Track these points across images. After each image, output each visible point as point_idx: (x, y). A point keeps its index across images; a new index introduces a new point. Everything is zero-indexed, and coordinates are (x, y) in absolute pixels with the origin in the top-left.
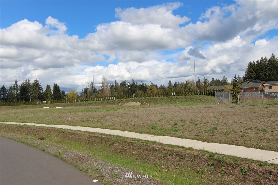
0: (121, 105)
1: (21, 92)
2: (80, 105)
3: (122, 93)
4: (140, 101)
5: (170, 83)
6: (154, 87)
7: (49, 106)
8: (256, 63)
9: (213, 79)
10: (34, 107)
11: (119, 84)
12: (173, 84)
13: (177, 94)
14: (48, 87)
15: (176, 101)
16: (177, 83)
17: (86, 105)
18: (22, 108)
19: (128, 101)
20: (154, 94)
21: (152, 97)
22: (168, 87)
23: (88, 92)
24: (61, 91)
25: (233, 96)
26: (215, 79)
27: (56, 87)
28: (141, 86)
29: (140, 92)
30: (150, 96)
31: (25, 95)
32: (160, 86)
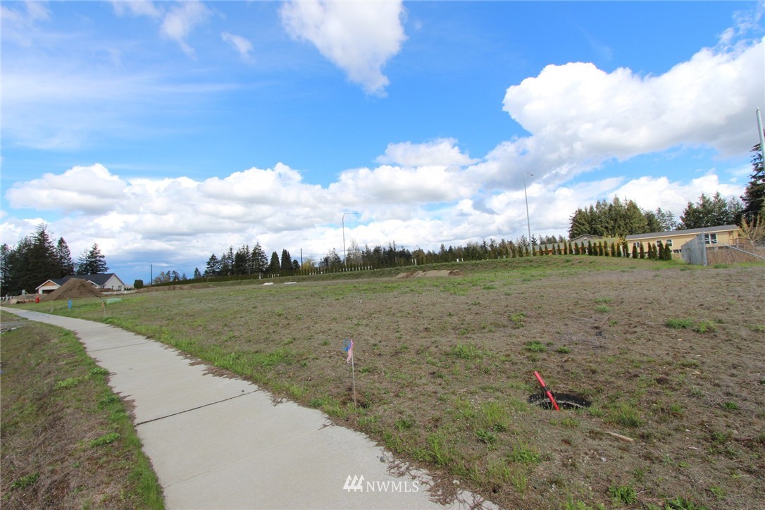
1: (237, 263)
5: (442, 246)
6: (420, 254)
7: (273, 281)
10: (251, 283)
11: (372, 251)
12: (447, 249)
14: (275, 255)
18: (233, 285)
22: (440, 253)
23: (329, 263)
24: (292, 260)
27: (286, 256)
31: (242, 266)
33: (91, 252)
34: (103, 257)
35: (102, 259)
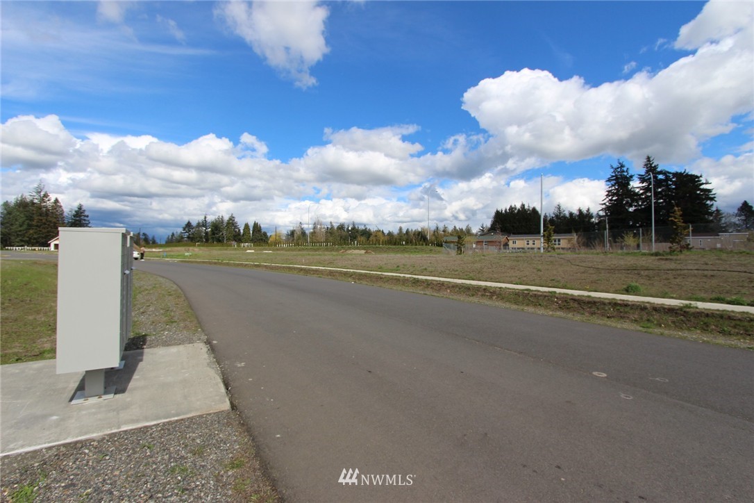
0: (343, 252)
1: (212, 231)
2: (292, 250)
3: (339, 238)
4: (364, 249)
5: (401, 229)
6: (380, 234)
7: (253, 249)
8: (503, 212)
9: (455, 227)
11: (336, 227)
12: (404, 231)
13: (407, 243)
14: (247, 226)
15: (404, 251)
16: (410, 230)
17: (299, 250)
19: (350, 249)
20: (381, 243)
21: (377, 246)
22: (398, 234)
23: (295, 235)
24: (263, 232)
25: (458, 248)
26: (457, 228)
27: (257, 227)
28: (363, 230)
29: (363, 239)
30: (375, 244)
31: (217, 234)
32: (388, 232)
33: (76, 212)
34: (87, 216)
35: (86, 218)
